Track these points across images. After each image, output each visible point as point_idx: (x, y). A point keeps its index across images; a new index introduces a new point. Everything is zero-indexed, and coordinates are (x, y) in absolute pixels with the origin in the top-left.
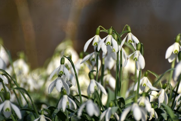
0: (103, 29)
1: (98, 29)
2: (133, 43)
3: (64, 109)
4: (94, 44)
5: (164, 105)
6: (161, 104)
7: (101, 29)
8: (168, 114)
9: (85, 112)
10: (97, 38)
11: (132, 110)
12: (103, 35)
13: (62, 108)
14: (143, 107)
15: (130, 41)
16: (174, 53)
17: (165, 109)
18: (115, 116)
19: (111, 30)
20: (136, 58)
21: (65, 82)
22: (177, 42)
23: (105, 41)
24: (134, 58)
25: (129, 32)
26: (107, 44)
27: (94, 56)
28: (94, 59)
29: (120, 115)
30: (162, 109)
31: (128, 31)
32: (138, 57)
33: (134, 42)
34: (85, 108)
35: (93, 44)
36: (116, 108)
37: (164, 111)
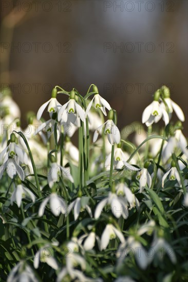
0: (61, 90)
1: (55, 90)
2: (101, 108)
3: (19, 203)
4: (50, 111)
5: (147, 189)
6: (143, 187)
7: (58, 90)
8: (152, 199)
10: (53, 103)
12: (63, 100)
13: (16, 201)
14: (122, 197)
15: (97, 105)
16: (153, 115)
17: (147, 193)
19: (73, 93)
20: (108, 130)
21: (18, 164)
22: (157, 100)
23: (67, 107)
24: (106, 130)
26: (70, 111)
27: (50, 125)
28: (50, 129)
30: (144, 193)
31: (94, 93)
32: (112, 128)
33: (103, 106)
36: (86, 199)
37: (148, 196)
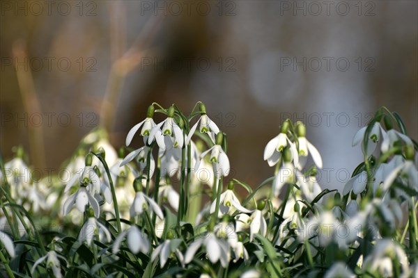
0: (159, 108)
1: (152, 108)
2: (209, 133)
3: (89, 241)
4: (144, 134)
5: (260, 237)
6: (254, 235)
7: (156, 107)
8: (265, 253)
9: (125, 248)
10: (149, 122)
11: (205, 244)
12: (158, 119)
13: (86, 241)
14: (223, 239)
15: (204, 128)
16: (278, 150)
17: (261, 245)
18: (175, 254)
19: (172, 110)
20: (214, 158)
21: (93, 196)
22: (284, 133)
23: (162, 128)
24: (212, 157)
25: (202, 114)
26: (165, 133)
27: (143, 154)
28: (143, 159)
29: (184, 252)
30: (256, 243)
31: (201, 112)
32: (219, 156)
33: (211, 131)
34: (126, 241)
35: (142, 133)
36: (178, 241)
37: (260, 247)
